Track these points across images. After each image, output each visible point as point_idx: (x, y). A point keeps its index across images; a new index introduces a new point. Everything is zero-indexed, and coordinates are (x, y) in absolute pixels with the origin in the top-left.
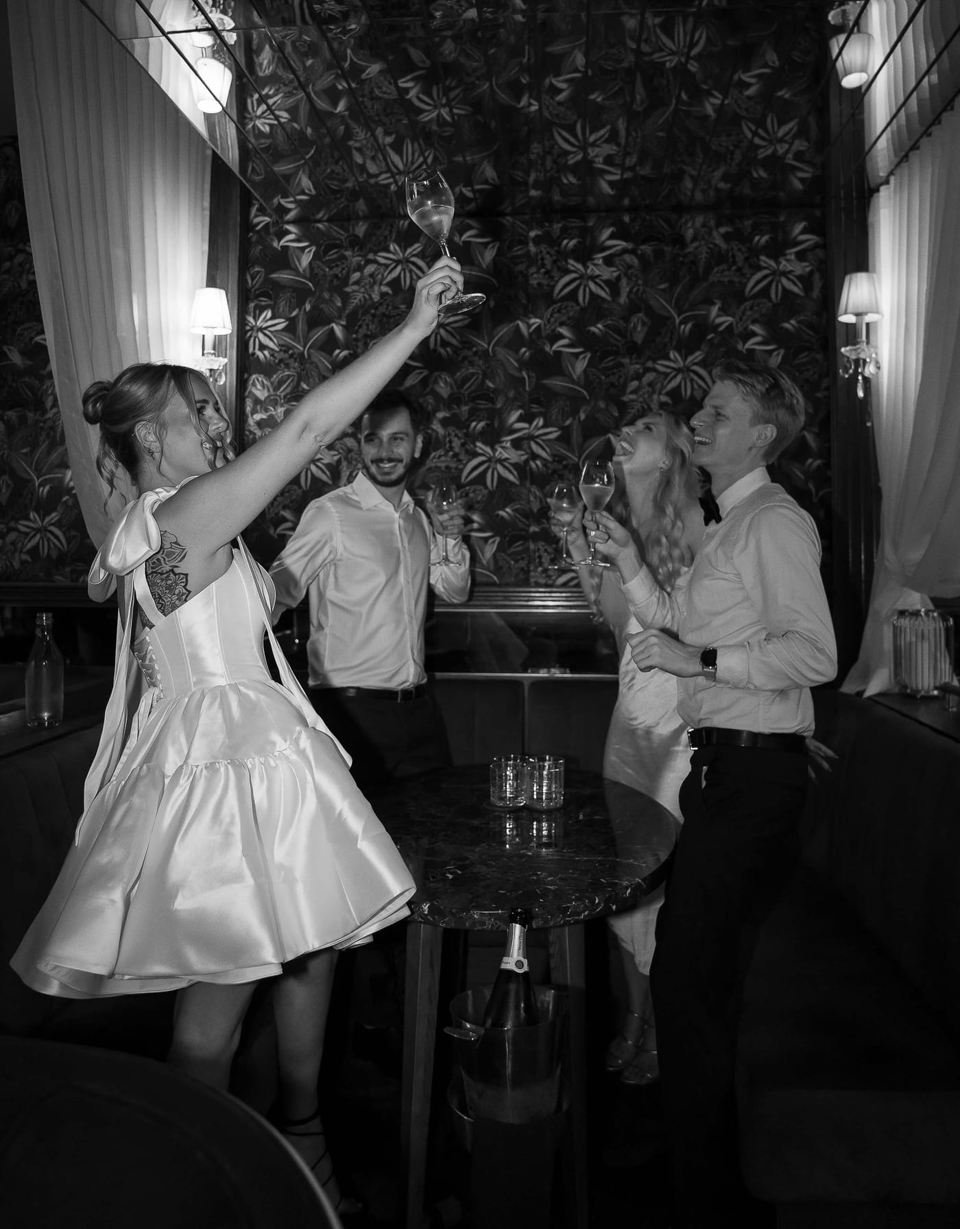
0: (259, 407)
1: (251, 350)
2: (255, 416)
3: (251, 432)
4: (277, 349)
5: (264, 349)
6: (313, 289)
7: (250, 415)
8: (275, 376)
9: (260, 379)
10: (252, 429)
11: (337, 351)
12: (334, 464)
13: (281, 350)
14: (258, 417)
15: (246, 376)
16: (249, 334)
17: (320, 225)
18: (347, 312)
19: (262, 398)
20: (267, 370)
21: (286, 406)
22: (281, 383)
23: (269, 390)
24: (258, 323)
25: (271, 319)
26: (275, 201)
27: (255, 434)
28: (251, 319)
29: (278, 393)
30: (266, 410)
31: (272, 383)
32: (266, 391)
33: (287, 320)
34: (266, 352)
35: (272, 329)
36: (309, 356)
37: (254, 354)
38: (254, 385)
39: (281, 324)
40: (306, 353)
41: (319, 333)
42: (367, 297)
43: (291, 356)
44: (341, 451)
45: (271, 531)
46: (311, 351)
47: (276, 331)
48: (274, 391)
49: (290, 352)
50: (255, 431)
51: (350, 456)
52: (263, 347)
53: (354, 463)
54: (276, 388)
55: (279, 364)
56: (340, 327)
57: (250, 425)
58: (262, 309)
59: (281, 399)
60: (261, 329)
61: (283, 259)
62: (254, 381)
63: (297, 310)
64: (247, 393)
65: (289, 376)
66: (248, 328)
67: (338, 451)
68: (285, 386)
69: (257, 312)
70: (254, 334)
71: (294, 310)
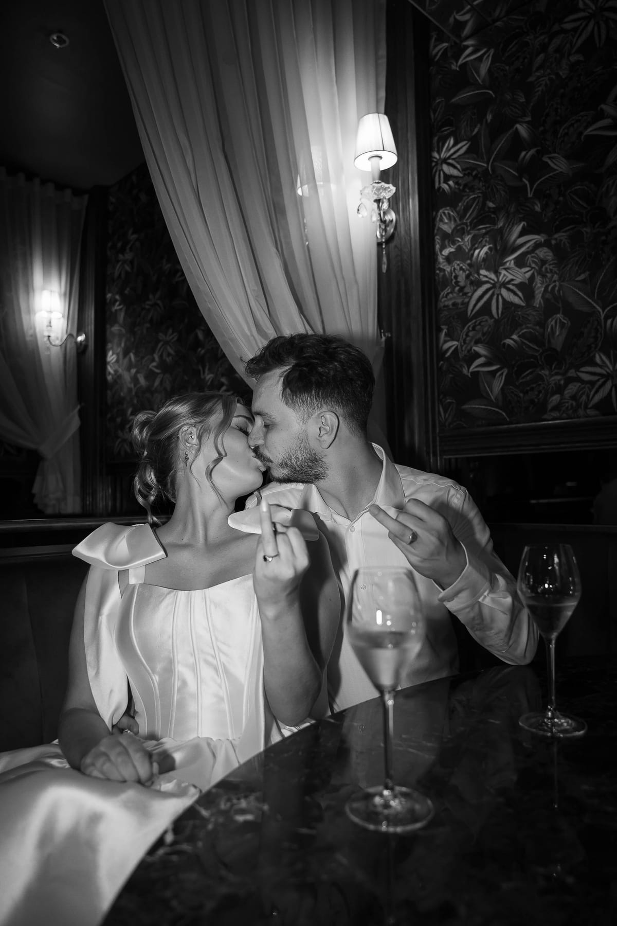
0: (446, 242)
1: (437, 185)
2: (443, 253)
3: (441, 270)
4: (461, 175)
5: (449, 180)
6: (494, 96)
7: (439, 253)
8: (460, 204)
9: (446, 212)
10: (441, 266)
11: (523, 153)
12: (527, 282)
13: (465, 175)
14: (446, 252)
15: (434, 213)
16: (434, 170)
17: (498, 24)
18: (532, 104)
19: (449, 231)
20: (452, 200)
21: (473, 232)
22: (466, 209)
23: (455, 220)
24: (442, 156)
25: (454, 145)
26: (451, 20)
27: (444, 270)
28: (436, 155)
29: (465, 221)
30: (454, 243)
31: (458, 213)
32: (453, 223)
33: (468, 141)
34: (451, 183)
35: (454, 156)
36: (493, 170)
37: (440, 188)
38: (441, 220)
39: (463, 146)
40: (490, 168)
41: (502, 142)
42: (554, 77)
43: (476, 177)
44: (533, 265)
45: (465, 371)
46: (495, 163)
47: (459, 156)
48: (460, 220)
49: (474, 173)
50: (445, 268)
51: (543, 269)
52: (447, 178)
53: (549, 275)
54: (462, 217)
55: (463, 190)
56: (525, 125)
57: (439, 263)
58: (444, 140)
59: (467, 226)
60: (445, 161)
61: (464, 78)
62: (441, 216)
63: (479, 126)
64: (436, 231)
65: (474, 199)
66: (434, 164)
67: (530, 266)
68: (471, 210)
69: (441, 144)
70: (439, 168)
71: (475, 126)
